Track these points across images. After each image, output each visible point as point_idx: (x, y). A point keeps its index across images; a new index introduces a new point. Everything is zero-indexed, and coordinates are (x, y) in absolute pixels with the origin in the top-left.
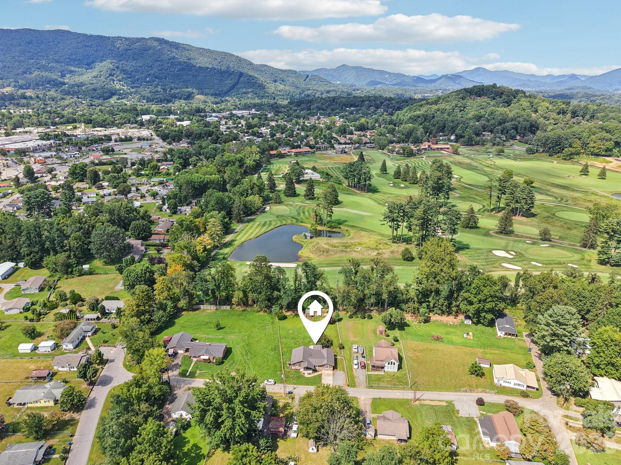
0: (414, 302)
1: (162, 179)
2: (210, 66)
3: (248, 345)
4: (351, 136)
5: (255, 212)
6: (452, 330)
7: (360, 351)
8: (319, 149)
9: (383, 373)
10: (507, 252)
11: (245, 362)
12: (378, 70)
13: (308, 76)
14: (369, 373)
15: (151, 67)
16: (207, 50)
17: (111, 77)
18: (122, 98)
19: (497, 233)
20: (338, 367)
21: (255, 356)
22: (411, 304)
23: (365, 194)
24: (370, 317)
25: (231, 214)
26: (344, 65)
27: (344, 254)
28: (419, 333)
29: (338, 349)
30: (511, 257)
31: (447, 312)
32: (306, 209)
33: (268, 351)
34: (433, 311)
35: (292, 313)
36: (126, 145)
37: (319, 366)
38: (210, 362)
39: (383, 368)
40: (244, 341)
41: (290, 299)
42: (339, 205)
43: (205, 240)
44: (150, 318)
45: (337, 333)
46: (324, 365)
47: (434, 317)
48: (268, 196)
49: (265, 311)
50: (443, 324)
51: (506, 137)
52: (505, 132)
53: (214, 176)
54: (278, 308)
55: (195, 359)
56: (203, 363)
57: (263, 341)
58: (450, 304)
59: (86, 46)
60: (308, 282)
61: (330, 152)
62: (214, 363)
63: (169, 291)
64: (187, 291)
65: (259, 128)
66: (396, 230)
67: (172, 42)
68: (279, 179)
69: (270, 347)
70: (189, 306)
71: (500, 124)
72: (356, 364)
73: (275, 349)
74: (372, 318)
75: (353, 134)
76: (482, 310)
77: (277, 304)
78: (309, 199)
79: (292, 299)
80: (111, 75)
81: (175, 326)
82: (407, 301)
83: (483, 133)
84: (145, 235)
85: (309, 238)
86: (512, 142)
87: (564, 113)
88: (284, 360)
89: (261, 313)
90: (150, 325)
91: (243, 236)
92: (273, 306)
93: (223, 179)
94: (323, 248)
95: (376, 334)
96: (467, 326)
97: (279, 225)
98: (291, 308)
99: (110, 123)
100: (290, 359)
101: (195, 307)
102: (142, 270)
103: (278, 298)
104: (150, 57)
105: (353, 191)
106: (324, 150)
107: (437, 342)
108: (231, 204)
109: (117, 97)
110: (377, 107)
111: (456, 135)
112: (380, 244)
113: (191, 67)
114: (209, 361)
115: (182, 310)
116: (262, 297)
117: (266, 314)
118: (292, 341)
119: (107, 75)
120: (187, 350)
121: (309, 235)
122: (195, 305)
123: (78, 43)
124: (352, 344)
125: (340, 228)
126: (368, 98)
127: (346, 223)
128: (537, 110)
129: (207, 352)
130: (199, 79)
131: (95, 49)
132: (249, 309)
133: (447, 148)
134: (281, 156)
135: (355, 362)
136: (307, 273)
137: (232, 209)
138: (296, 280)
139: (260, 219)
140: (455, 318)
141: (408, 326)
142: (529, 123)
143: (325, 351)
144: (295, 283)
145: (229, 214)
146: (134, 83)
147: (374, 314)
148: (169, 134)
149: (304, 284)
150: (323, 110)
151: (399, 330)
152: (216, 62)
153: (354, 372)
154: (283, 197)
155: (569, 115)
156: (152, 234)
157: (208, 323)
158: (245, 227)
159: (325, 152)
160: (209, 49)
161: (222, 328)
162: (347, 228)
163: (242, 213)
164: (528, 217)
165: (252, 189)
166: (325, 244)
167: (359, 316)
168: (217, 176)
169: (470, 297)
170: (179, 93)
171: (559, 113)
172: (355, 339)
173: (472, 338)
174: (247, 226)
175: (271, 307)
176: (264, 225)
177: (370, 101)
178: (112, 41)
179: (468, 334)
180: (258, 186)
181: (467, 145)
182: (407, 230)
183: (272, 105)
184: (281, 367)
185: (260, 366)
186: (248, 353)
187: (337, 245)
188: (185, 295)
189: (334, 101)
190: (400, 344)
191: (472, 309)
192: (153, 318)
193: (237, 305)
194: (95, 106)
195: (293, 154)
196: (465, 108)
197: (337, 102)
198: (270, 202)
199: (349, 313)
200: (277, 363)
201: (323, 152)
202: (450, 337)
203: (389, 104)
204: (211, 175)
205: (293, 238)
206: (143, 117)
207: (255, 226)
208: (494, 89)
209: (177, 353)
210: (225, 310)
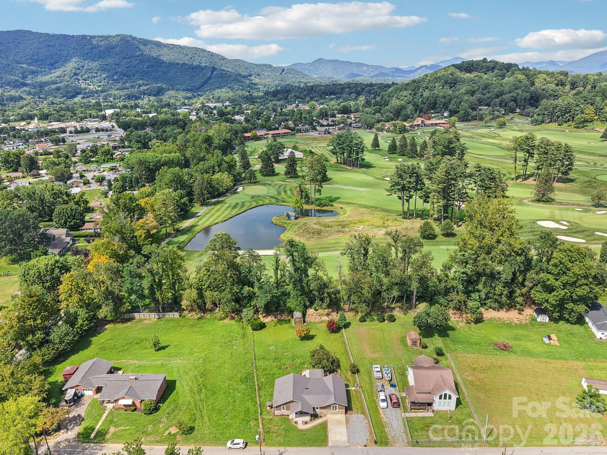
0: (457, 292)
1: (114, 164)
2: (181, 62)
3: (202, 375)
4: (334, 119)
5: (225, 193)
6: (521, 332)
7: (385, 375)
8: (299, 131)
9: (431, 414)
10: (557, 222)
11: (196, 406)
12: (355, 63)
13: (284, 70)
14: (408, 415)
15: (118, 65)
16: (176, 45)
17: (75, 77)
18: (87, 97)
19: (533, 201)
20: (353, 406)
21: (214, 393)
22: (453, 295)
23: (358, 169)
24: (392, 319)
25: (193, 195)
26: (320, 59)
27: (341, 235)
28: (472, 340)
29: (350, 373)
30: (565, 228)
31: (508, 305)
32: (288, 188)
33: (235, 384)
34: (485, 304)
35: (273, 318)
36: (81, 136)
37: (321, 408)
38: (135, 410)
39: (430, 404)
40: (196, 367)
41: (269, 298)
42: (328, 182)
43: (148, 222)
44: (44, 338)
45: (345, 347)
46: (330, 406)
47: (489, 314)
48: (240, 174)
49: (233, 318)
50: (504, 324)
51: (505, 110)
52: (503, 104)
53: (173, 154)
54: (251, 313)
55: (110, 406)
56: (123, 412)
57: (227, 366)
58: (512, 292)
59: (48, 46)
60: (296, 270)
61: (312, 133)
62: (141, 410)
63: (81, 294)
64: (111, 293)
65: (232, 116)
66: (408, 201)
67: (140, 39)
68: (255, 160)
69: (239, 376)
70: (116, 314)
71: (497, 96)
72: (383, 401)
73: (247, 379)
74: (395, 320)
75: (335, 117)
76: (568, 299)
77: (251, 306)
78: (291, 177)
79: (273, 296)
80: (76, 74)
81: (90, 349)
82: (447, 291)
83: (480, 107)
84: (76, 224)
85: (293, 218)
86: (511, 115)
87: (563, 84)
88: (262, 399)
89: (227, 321)
90: (44, 349)
91: (207, 220)
92: (244, 310)
93: (185, 157)
94: (313, 228)
95: (405, 345)
96: (543, 324)
97: (254, 205)
98: (271, 311)
99: (69, 117)
100: (272, 395)
101: (126, 316)
102: (47, 265)
103: (251, 297)
104: (117, 55)
105: (342, 168)
106: (305, 132)
107: (506, 353)
108: (191, 183)
109: (82, 96)
110: (359, 94)
111: (450, 111)
112: (387, 220)
113: (161, 63)
114: (133, 408)
115: (104, 322)
116: (227, 295)
117: (233, 322)
118: (275, 364)
119: (72, 75)
120: (99, 390)
121: (294, 214)
122: (124, 313)
123: (40, 43)
124: (371, 364)
125: (332, 205)
126: (349, 85)
127: (339, 200)
128: (534, 82)
129: (130, 393)
130: (170, 75)
131: (59, 49)
132: (208, 316)
133: (443, 124)
134: (257, 138)
135: (382, 396)
136: (292, 255)
137: (194, 189)
138: (277, 269)
139: (230, 200)
140: (520, 314)
141: (453, 329)
142: (528, 94)
143: (329, 379)
144: (276, 273)
145: (190, 194)
146: (100, 82)
147: (397, 313)
148: (131, 123)
149: (290, 274)
150: (302, 99)
151: (440, 336)
152: (187, 58)
153: (382, 415)
154: (259, 176)
155: (568, 87)
156: (84, 222)
157: (143, 341)
158: (210, 211)
159: (306, 134)
160: (179, 45)
161: (164, 348)
162: (340, 206)
163: (205, 192)
164: (565, 183)
165: (219, 166)
166: (315, 224)
167: (376, 318)
168: (178, 154)
169: (548, 280)
170: (148, 89)
171: (557, 85)
172: (375, 356)
173: (557, 343)
174: (213, 209)
175: (241, 311)
176: (235, 207)
177: (350, 88)
178: (76, 40)
179: (550, 338)
180: (227, 163)
181: (463, 121)
182: (422, 201)
183: (247, 97)
184: (256, 412)
185: (220, 412)
186: (201, 390)
187: (331, 224)
188: (107, 299)
189: (312, 90)
190: (447, 359)
191: (552, 298)
192: (51, 337)
193: (190, 311)
194: (56, 104)
195: (270, 136)
196: (455, 84)
197: (315, 90)
198: (244, 182)
199: (360, 315)
200: (249, 404)
201: (304, 134)
202: (523, 343)
203: (371, 90)
204: (170, 153)
205: (273, 220)
206: (106, 111)
207: (223, 209)
208: (484, 64)
209: (82, 396)
210: (172, 320)
